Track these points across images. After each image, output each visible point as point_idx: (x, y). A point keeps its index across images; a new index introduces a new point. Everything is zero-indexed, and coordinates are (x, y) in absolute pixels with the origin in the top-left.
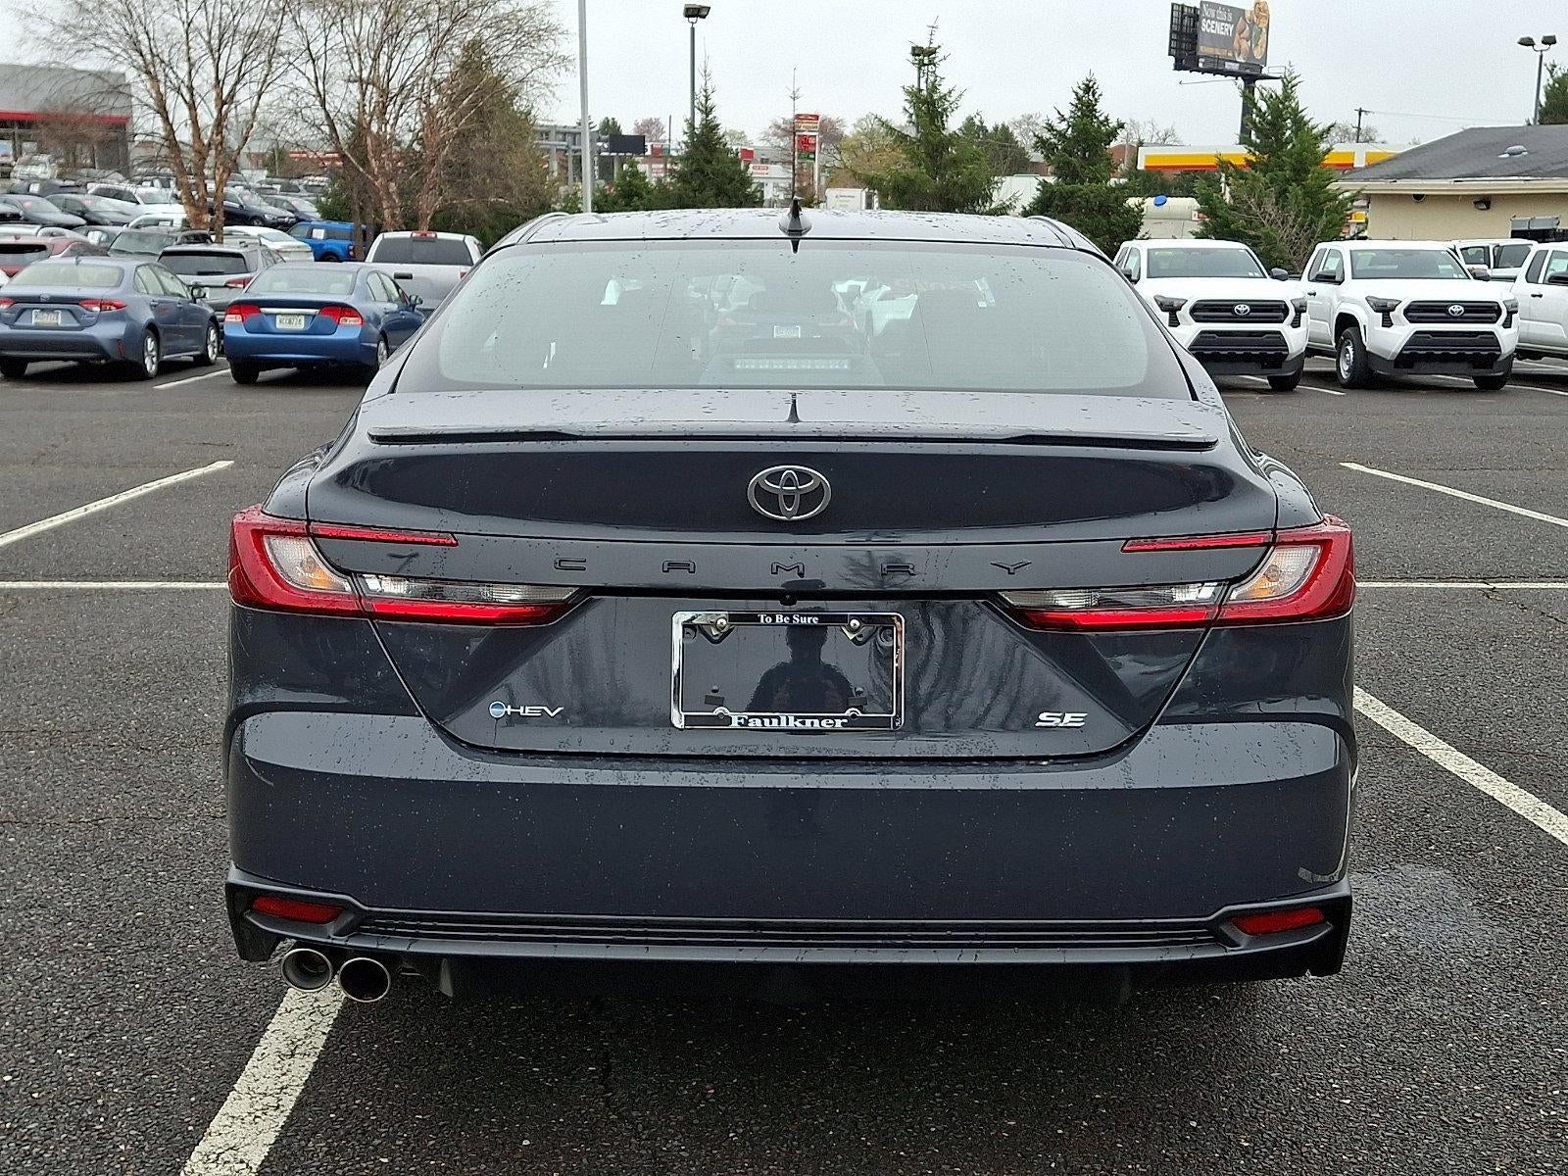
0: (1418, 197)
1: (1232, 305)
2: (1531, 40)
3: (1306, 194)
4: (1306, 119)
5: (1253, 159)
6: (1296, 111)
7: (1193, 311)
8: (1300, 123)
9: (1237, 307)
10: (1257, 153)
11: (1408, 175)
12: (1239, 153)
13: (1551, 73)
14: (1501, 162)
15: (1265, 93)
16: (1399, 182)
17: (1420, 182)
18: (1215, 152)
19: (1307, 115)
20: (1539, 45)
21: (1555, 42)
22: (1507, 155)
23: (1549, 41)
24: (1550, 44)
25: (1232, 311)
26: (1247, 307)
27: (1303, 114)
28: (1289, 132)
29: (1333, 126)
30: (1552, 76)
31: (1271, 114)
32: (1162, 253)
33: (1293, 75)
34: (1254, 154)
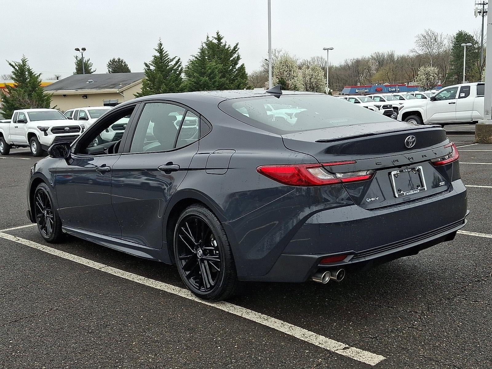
0: (65, 95)
1: (64, 128)
2: (78, 49)
3: (38, 95)
4: (33, 72)
5: (17, 84)
6: (29, 70)
7: (52, 130)
8: (31, 73)
9: (65, 128)
10: (18, 83)
11: (61, 89)
12: (12, 83)
13: (76, 59)
14: (87, 85)
15: (17, 64)
16: (58, 91)
17: (65, 91)
18: (4, 83)
19: (33, 71)
20: (81, 51)
21: (85, 50)
22: (88, 83)
23: (84, 49)
24: (84, 50)
25: (64, 129)
26: (68, 128)
27: (32, 70)
28: (27, 76)
29: (41, 74)
30: (77, 60)
31: (20, 70)
32: (33, 113)
33: (25, 58)
34: (17, 83)
